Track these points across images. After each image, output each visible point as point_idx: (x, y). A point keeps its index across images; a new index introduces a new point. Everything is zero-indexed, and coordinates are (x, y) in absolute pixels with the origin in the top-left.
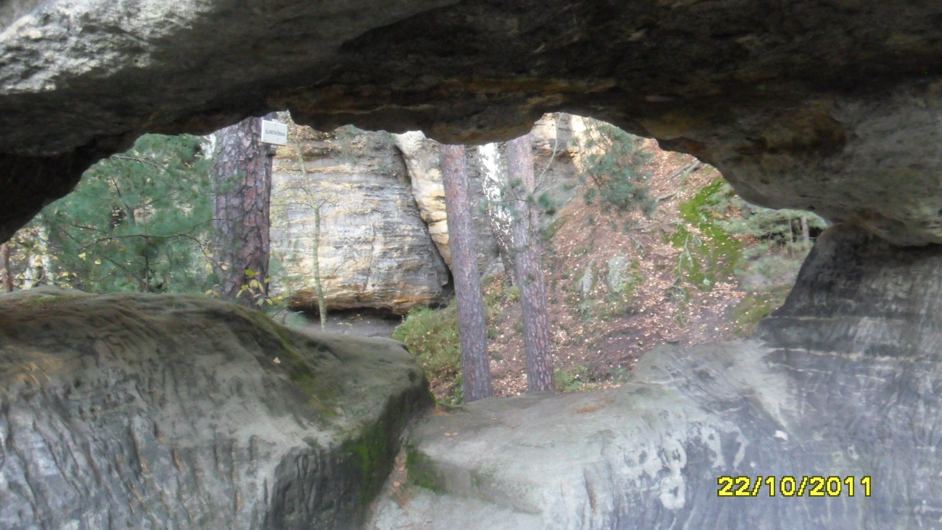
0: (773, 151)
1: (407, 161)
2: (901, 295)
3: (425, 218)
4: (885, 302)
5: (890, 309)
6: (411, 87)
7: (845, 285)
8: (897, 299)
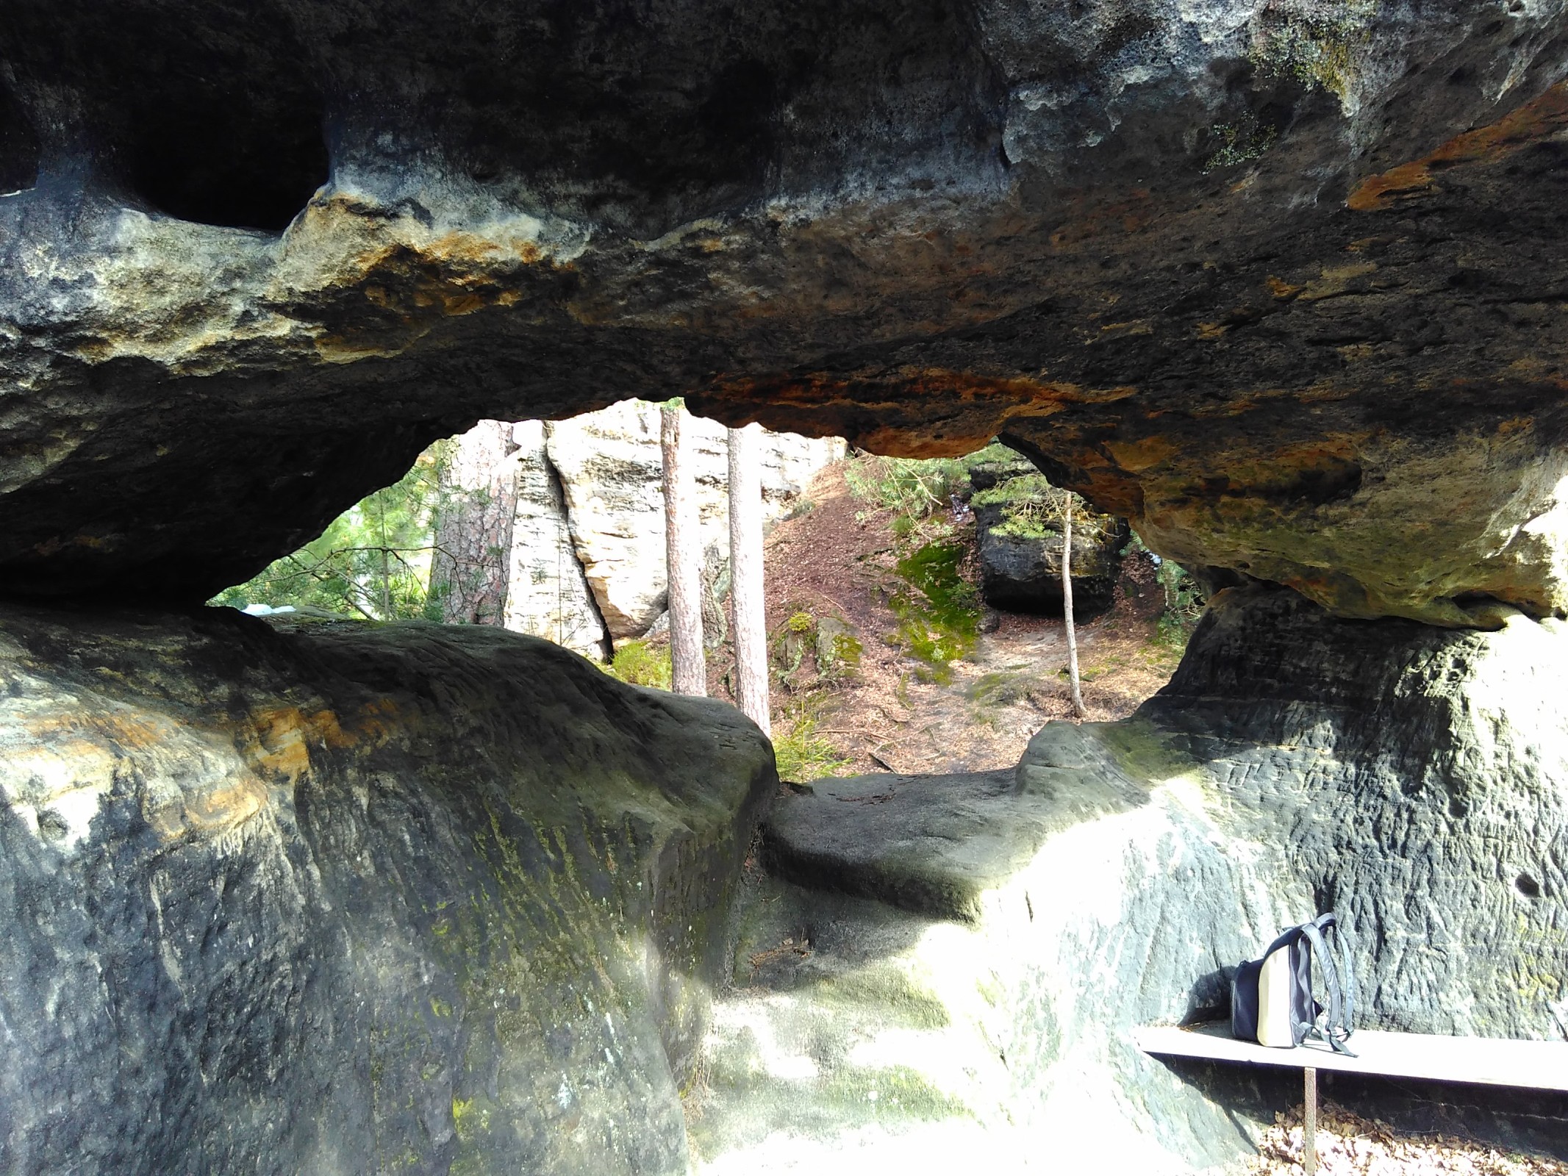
0: (1235, 494)
1: (565, 486)
2: (1343, 676)
3: (581, 558)
4: (1323, 684)
5: (1329, 692)
6: (878, 380)
7: (1262, 661)
8: (1336, 681)
